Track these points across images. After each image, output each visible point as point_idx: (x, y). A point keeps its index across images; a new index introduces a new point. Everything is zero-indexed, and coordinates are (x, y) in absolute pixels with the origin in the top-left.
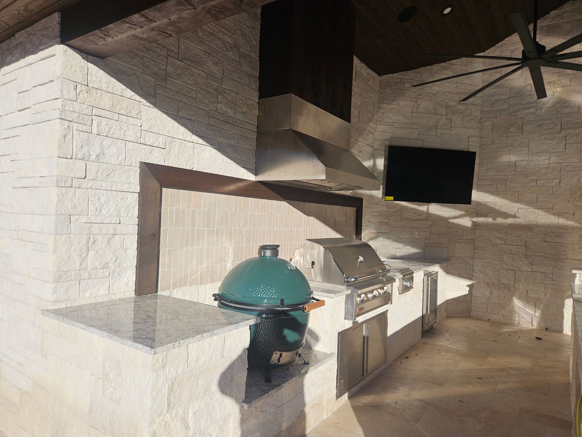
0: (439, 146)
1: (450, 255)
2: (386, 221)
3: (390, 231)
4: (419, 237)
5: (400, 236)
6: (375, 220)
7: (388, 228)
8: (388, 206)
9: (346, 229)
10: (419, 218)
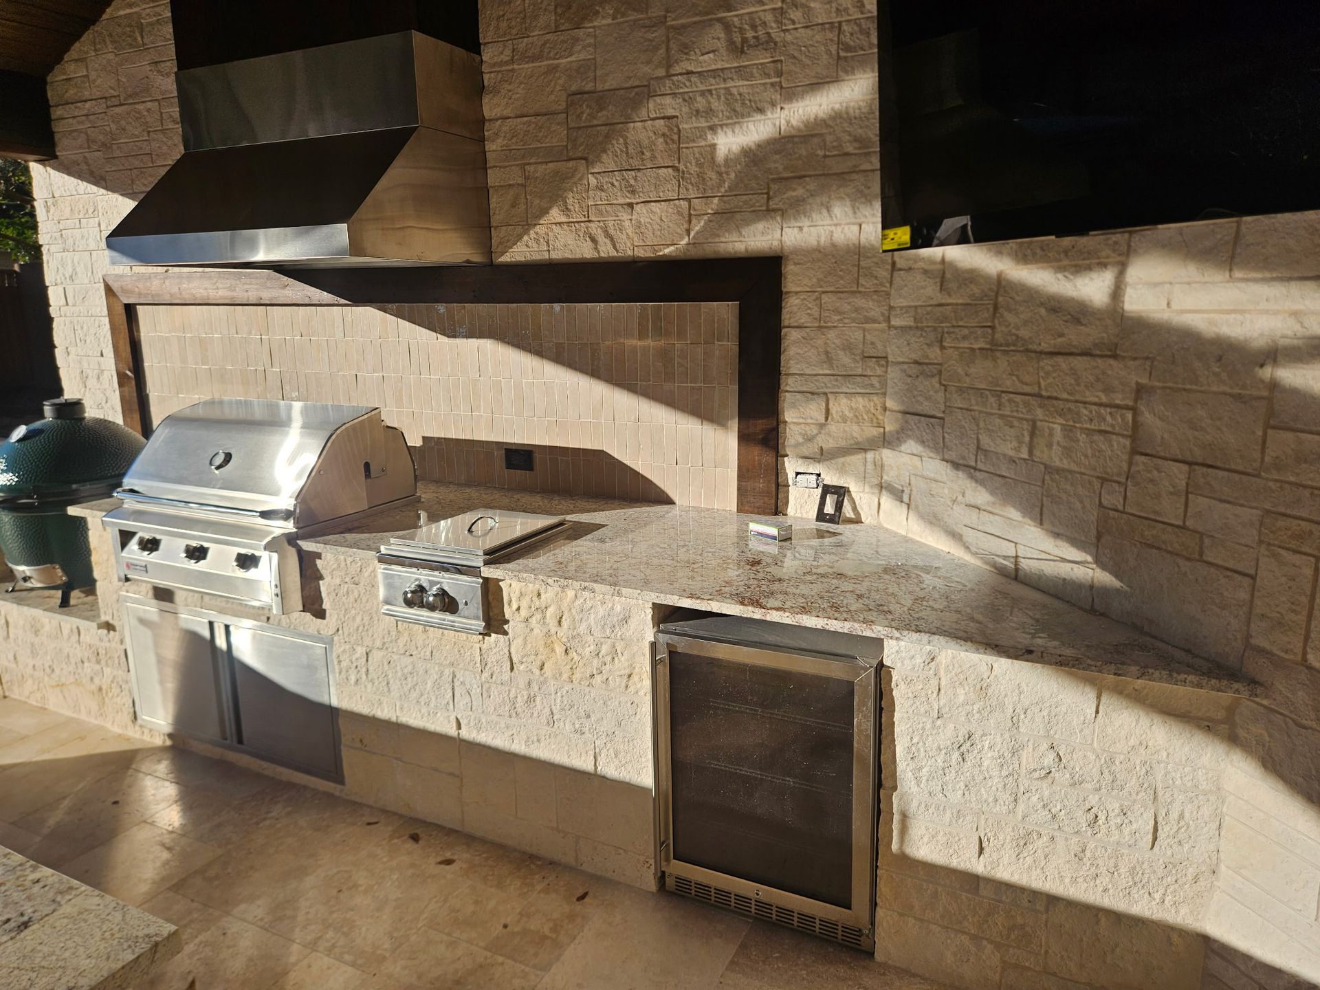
1: (1259, 641)
2: (935, 354)
3: (948, 408)
4: (1065, 464)
5: (985, 441)
6: (898, 350)
7: (940, 396)
8: (945, 275)
9: (668, 386)
10: (1076, 336)
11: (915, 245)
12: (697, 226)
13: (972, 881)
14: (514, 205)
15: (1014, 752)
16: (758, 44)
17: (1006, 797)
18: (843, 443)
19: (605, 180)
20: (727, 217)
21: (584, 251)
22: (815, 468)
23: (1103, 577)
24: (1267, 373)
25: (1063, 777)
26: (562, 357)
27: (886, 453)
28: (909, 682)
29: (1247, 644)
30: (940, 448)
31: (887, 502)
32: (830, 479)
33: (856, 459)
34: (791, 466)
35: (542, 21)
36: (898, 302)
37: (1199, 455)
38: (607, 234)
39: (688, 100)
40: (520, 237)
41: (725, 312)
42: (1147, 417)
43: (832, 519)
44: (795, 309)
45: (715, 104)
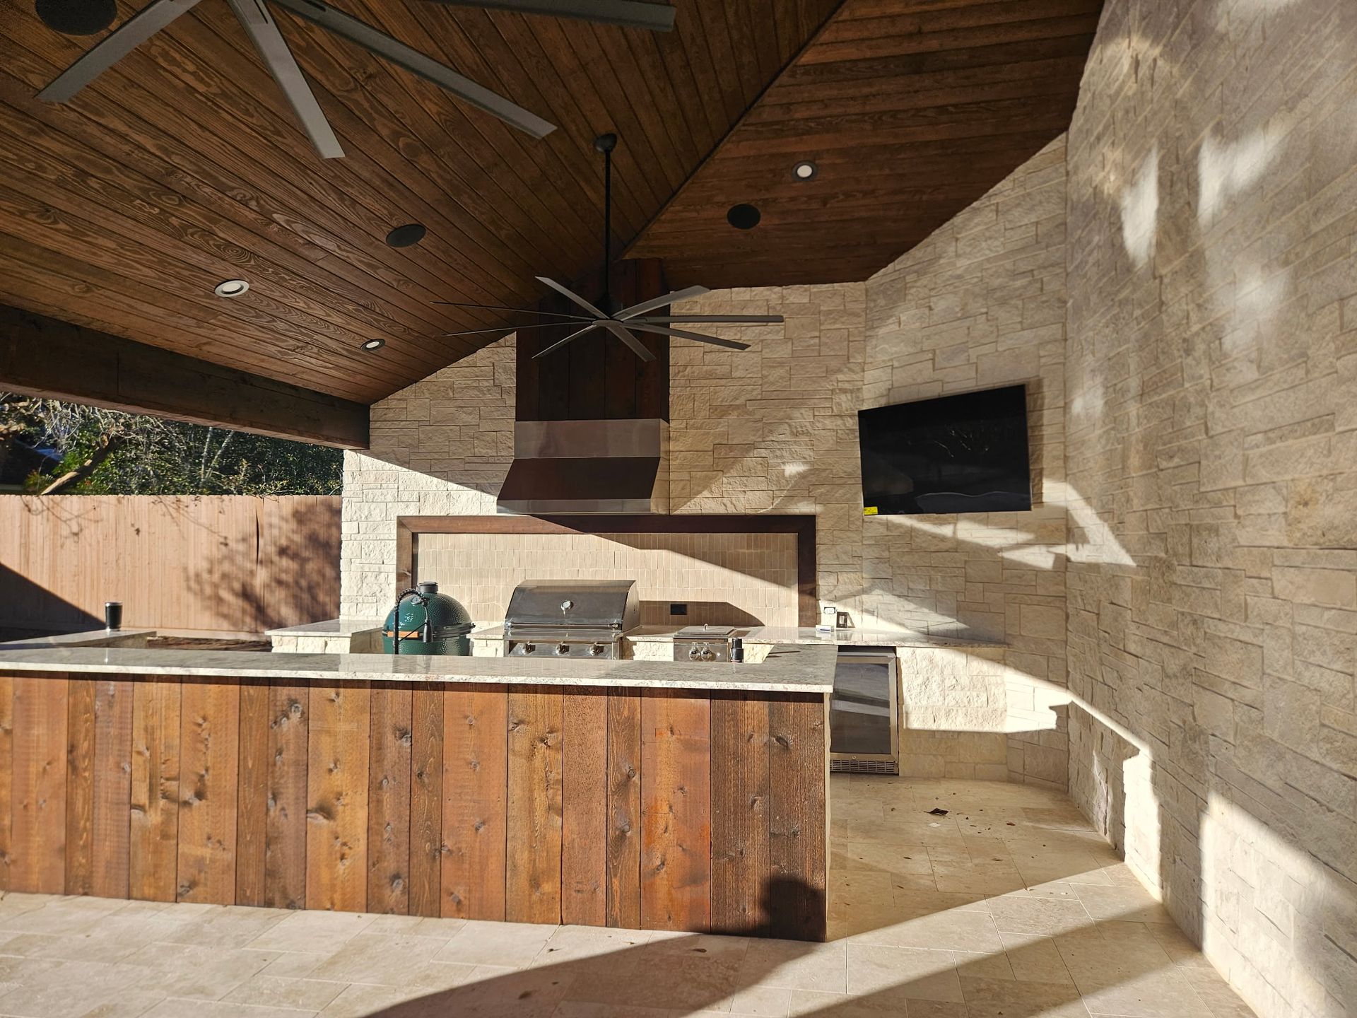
0: (974, 384)
1: (1009, 632)
2: (886, 554)
3: (894, 575)
4: (944, 589)
5: (911, 585)
6: (869, 553)
7: (890, 570)
8: (888, 526)
9: (761, 571)
10: (942, 546)
11: (879, 513)
12: (777, 502)
13: (933, 733)
14: (683, 489)
15: (943, 681)
16: (803, 433)
17: (941, 698)
18: (846, 593)
19: (731, 480)
20: (790, 498)
21: (721, 510)
22: (834, 605)
23: (961, 626)
24: (1000, 554)
25: (958, 688)
26: (704, 557)
27: (865, 597)
28: (906, 662)
29: (1006, 634)
30: (892, 591)
31: (867, 617)
32: (841, 609)
33: (851, 600)
34: (822, 604)
35: (703, 414)
36: (866, 534)
37: (986, 580)
38: (732, 503)
39: (772, 451)
40: (685, 503)
41: (790, 538)
42: (969, 570)
43: (844, 626)
44: (821, 537)
45: (784, 454)
